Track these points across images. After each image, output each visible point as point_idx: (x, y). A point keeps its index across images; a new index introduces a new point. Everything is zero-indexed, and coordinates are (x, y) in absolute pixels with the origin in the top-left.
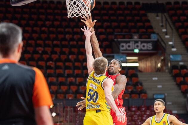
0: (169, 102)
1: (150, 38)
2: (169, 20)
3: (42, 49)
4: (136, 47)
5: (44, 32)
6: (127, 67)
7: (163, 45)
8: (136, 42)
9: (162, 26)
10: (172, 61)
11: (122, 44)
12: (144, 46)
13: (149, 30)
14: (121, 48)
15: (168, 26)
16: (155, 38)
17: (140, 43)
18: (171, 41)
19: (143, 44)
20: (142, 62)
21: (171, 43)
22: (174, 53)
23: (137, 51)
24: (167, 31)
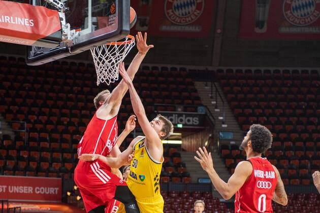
1: (196, 111)
2: (220, 90)
3: (68, 119)
4: (179, 122)
5: (70, 99)
7: (213, 120)
8: (180, 115)
9: (212, 97)
10: (221, 140)
12: (189, 121)
13: (196, 102)
15: (219, 97)
16: (202, 112)
17: (184, 116)
18: (220, 116)
19: (187, 118)
20: (186, 139)
21: (221, 118)
22: (224, 130)
23: (180, 126)
24: (217, 103)
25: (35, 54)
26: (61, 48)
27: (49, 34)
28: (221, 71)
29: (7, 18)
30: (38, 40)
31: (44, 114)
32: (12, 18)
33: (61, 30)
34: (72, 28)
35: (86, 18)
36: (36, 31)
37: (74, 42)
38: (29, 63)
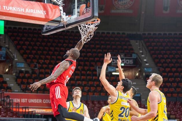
0: (143, 99)
1: (131, 56)
2: (144, 45)
4: (122, 62)
6: (116, 75)
7: (141, 61)
9: (140, 49)
10: (146, 72)
11: (113, 60)
12: (127, 62)
13: (131, 51)
15: (144, 49)
16: (135, 57)
17: (125, 59)
18: (145, 59)
19: (127, 60)
20: (126, 72)
21: (145, 60)
22: (147, 67)
24: (142, 52)
25: (46, 29)
26: (60, 26)
27: (54, 18)
28: (145, 34)
29: (32, 10)
30: (48, 22)
31: (47, 59)
32: (34, 10)
33: (61, 16)
34: (66, 15)
35: (74, 10)
36: (47, 17)
37: (68, 22)
38: (43, 34)
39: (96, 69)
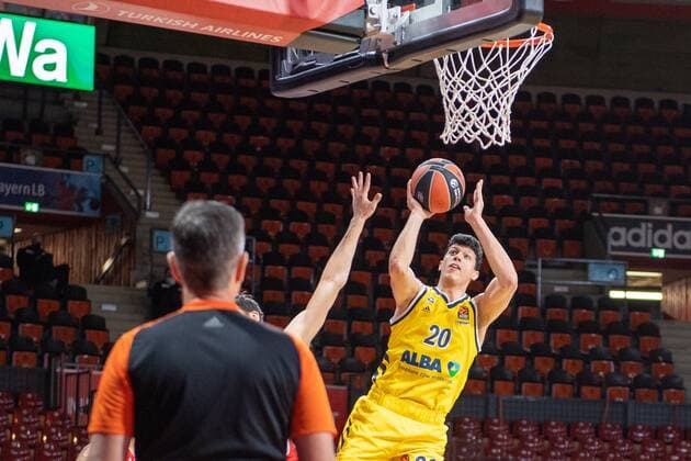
4: (657, 243)
8: (659, 225)
11: (614, 230)
12: (682, 240)
14: (612, 242)
17: (670, 227)
19: (680, 233)
20: (673, 289)
23: (659, 253)
25: (296, 69)
26: (363, 55)
27: (333, 18)
30: (305, 33)
33: (364, 8)
34: (391, 3)
36: (299, 10)
37: (397, 39)
38: (277, 90)
39: (533, 270)
